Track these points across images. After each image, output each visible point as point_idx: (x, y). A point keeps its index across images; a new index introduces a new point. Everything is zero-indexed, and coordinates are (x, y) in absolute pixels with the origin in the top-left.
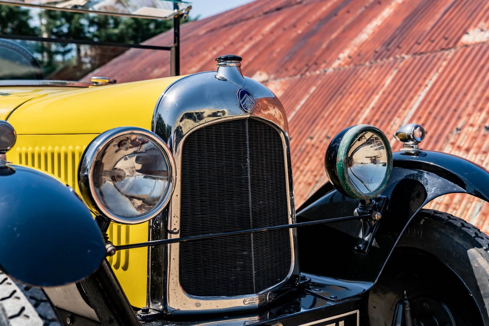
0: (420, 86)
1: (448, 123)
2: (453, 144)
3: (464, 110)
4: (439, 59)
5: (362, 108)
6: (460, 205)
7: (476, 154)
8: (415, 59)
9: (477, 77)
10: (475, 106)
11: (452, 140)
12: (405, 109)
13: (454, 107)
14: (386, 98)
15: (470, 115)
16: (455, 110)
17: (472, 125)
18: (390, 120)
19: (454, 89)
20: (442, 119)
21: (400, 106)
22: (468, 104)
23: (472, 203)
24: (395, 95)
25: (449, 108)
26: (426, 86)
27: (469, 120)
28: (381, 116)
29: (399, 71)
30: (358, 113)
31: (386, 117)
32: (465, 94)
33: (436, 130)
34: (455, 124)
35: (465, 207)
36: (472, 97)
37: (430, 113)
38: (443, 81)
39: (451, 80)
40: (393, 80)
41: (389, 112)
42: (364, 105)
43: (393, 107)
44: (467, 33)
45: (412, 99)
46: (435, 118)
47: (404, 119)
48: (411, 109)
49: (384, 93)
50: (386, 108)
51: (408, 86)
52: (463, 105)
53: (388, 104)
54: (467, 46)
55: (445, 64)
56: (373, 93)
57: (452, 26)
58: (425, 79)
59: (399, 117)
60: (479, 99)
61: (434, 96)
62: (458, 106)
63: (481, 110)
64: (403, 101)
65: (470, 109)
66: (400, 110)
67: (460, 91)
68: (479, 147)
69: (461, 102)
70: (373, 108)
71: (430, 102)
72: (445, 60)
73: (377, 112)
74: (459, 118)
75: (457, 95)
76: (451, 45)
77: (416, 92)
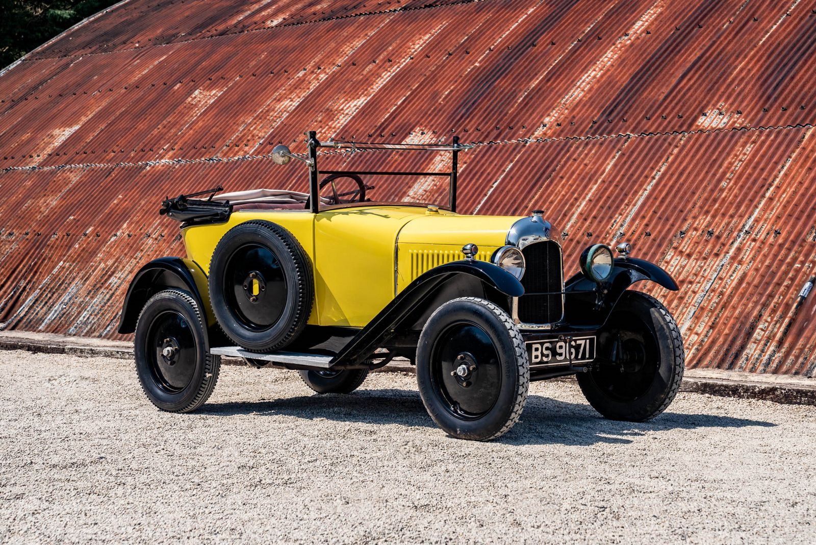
0: (646, 177)
1: (673, 225)
2: (676, 248)
3: (690, 211)
4: (670, 144)
5: (576, 199)
6: (677, 310)
7: (697, 260)
8: (642, 139)
9: (707, 173)
10: (701, 208)
11: (675, 244)
12: (627, 205)
13: (680, 207)
14: (606, 189)
15: (695, 218)
16: (681, 211)
17: (696, 229)
18: (611, 218)
19: (682, 185)
20: (667, 220)
21: (622, 201)
22: (695, 204)
23: (687, 308)
24: (617, 186)
25: (675, 208)
26: (653, 178)
27: (694, 223)
28: (599, 211)
29: (623, 154)
30: (572, 205)
31: (606, 213)
32: (694, 193)
33: (660, 232)
34: (680, 227)
35: (681, 311)
36: (699, 198)
37: (655, 212)
38: (672, 175)
39: (681, 174)
40: (615, 165)
41: (609, 208)
42: (580, 195)
43: (614, 201)
44: (705, 115)
45: (636, 192)
46: (660, 218)
47: (627, 216)
48: (634, 205)
49: (603, 182)
50: (606, 202)
51: (632, 175)
52: (690, 206)
53: (609, 197)
54: (702, 131)
55: (676, 151)
56: (590, 180)
57: (689, 99)
58: (652, 169)
59: (620, 214)
60: (706, 200)
61: (661, 191)
62: (685, 206)
63: (707, 212)
64: (626, 195)
65: (696, 211)
66: (623, 207)
67: (689, 188)
68: (700, 253)
69: (688, 201)
70: (590, 200)
71: (656, 199)
72: (676, 146)
73: (595, 206)
74: (685, 220)
75: (685, 193)
76: (684, 128)
77: (641, 186)
